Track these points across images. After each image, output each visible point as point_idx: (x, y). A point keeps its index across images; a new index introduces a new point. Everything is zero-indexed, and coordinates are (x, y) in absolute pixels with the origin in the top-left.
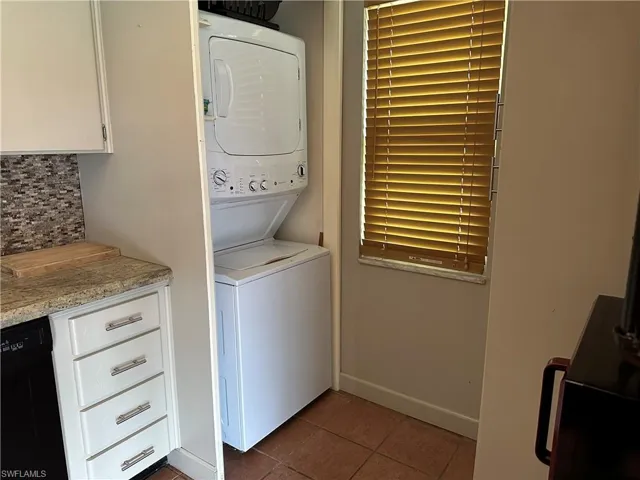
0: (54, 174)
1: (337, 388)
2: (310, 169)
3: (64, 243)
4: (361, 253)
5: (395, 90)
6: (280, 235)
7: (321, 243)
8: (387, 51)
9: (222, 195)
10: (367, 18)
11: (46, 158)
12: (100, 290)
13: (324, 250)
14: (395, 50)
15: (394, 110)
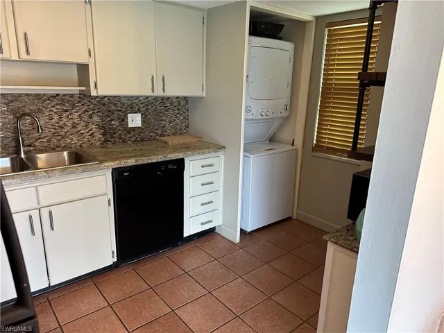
0: (179, 104)
1: (295, 217)
2: (291, 107)
3: (181, 134)
4: (313, 151)
5: (337, 70)
6: (272, 140)
7: (293, 145)
8: (335, 50)
9: (248, 117)
10: (327, 33)
11: (177, 98)
12: (201, 151)
13: (294, 148)
14: (339, 50)
15: (336, 79)
